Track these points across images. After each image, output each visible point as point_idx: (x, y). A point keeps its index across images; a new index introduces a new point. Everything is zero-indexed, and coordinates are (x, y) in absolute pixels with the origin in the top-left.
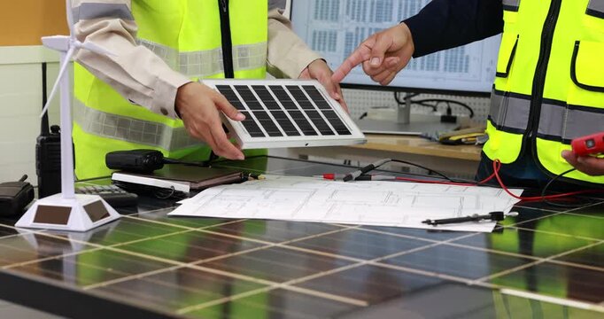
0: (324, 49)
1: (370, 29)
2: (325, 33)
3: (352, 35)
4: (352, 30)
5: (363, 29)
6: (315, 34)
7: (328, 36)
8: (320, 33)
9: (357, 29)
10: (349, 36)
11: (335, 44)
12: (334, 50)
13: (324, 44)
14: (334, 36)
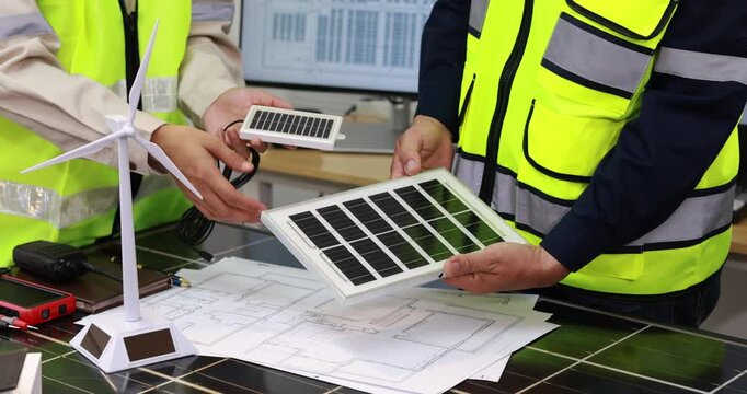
0: (289, 39)
1: (351, 12)
2: (290, 17)
3: (326, 18)
4: (326, 12)
5: (341, 11)
6: (276, 17)
7: (294, 20)
8: (283, 16)
9: (333, 11)
10: (322, 21)
11: (303, 31)
12: (303, 40)
13: (289, 31)
14: (301, 21)
